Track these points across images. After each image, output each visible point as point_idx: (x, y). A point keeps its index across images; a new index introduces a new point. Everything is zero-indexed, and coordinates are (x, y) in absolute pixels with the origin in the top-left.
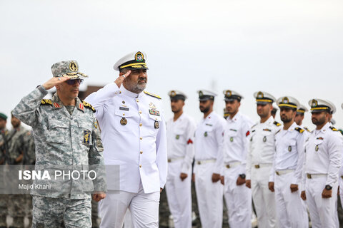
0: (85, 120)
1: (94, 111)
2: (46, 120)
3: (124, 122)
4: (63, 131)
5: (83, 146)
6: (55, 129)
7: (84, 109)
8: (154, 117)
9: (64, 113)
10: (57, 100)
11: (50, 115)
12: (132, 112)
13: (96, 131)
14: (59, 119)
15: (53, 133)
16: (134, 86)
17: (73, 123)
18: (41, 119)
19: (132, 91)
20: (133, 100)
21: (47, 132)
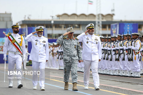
0: (75, 42)
1: (78, 40)
2: (65, 43)
3: (87, 42)
4: (69, 45)
5: (74, 49)
6: (67, 45)
7: (75, 39)
8: (96, 41)
9: (70, 41)
10: (68, 38)
11: (66, 42)
12: (90, 40)
13: (78, 45)
14: (68, 42)
15: (67, 46)
16: (90, 33)
17: (72, 43)
18: (63, 43)
19: (90, 34)
20: (90, 37)
21: (65, 46)
